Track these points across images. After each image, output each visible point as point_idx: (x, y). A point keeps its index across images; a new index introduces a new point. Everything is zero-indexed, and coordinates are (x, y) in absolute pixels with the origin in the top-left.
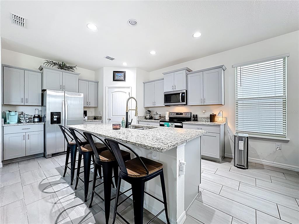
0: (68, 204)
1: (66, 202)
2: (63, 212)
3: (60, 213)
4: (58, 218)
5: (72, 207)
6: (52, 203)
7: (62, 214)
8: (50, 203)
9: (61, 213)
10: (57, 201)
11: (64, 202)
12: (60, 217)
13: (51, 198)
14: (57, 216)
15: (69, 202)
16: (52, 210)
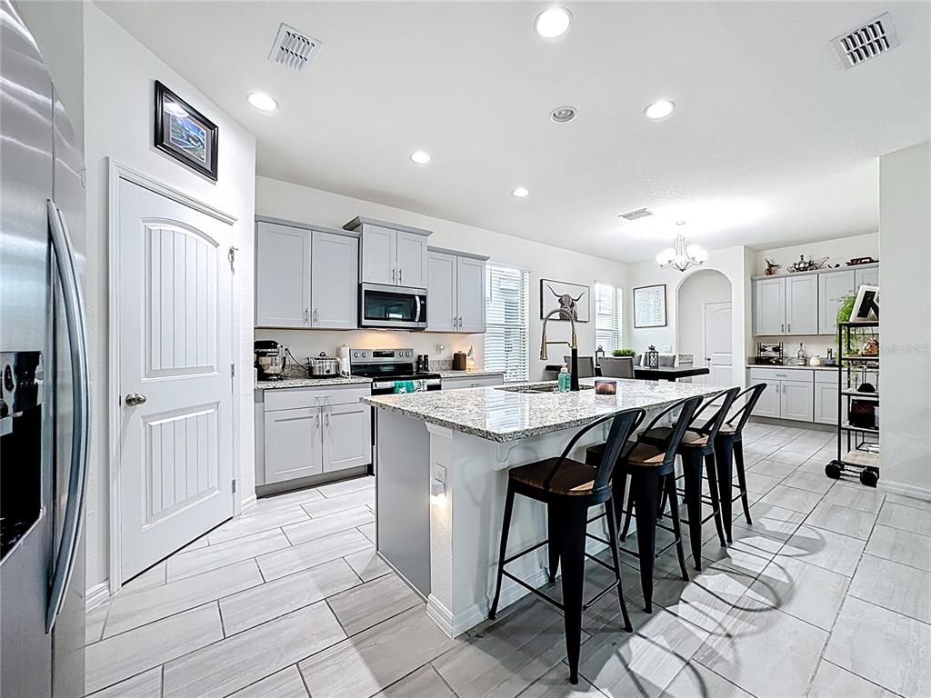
0: (716, 609)
1: (710, 614)
2: (742, 609)
3: (747, 613)
4: (761, 610)
5: (718, 597)
6: (733, 644)
7: (745, 607)
8: (735, 650)
9: (746, 610)
10: (720, 635)
11: (711, 618)
12: (755, 608)
13: (722, 659)
14: (757, 614)
15: (707, 609)
16: (753, 633)
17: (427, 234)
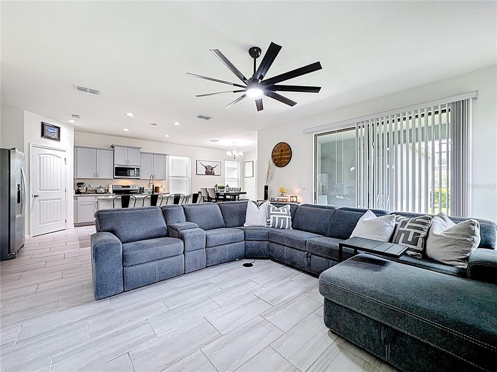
17: (140, 148)
